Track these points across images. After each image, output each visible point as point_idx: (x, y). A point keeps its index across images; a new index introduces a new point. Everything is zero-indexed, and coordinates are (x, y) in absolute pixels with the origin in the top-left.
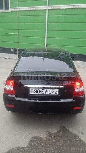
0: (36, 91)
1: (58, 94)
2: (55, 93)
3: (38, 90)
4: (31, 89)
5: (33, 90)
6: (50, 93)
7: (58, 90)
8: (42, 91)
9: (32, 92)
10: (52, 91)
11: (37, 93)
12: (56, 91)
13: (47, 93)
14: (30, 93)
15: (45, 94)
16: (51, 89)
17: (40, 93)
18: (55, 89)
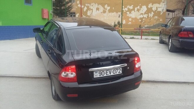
0: (101, 74)
1: (121, 73)
2: (119, 73)
3: (103, 72)
4: (95, 73)
5: (97, 73)
6: (114, 73)
7: (121, 69)
8: (107, 73)
9: (96, 75)
10: (116, 71)
11: (102, 76)
12: (120, 70)
13: (112, 74)
14: (94, 77)
15: (109, 75)
16: (115, 69)
17: (105, 75)
18: (118, 69)
